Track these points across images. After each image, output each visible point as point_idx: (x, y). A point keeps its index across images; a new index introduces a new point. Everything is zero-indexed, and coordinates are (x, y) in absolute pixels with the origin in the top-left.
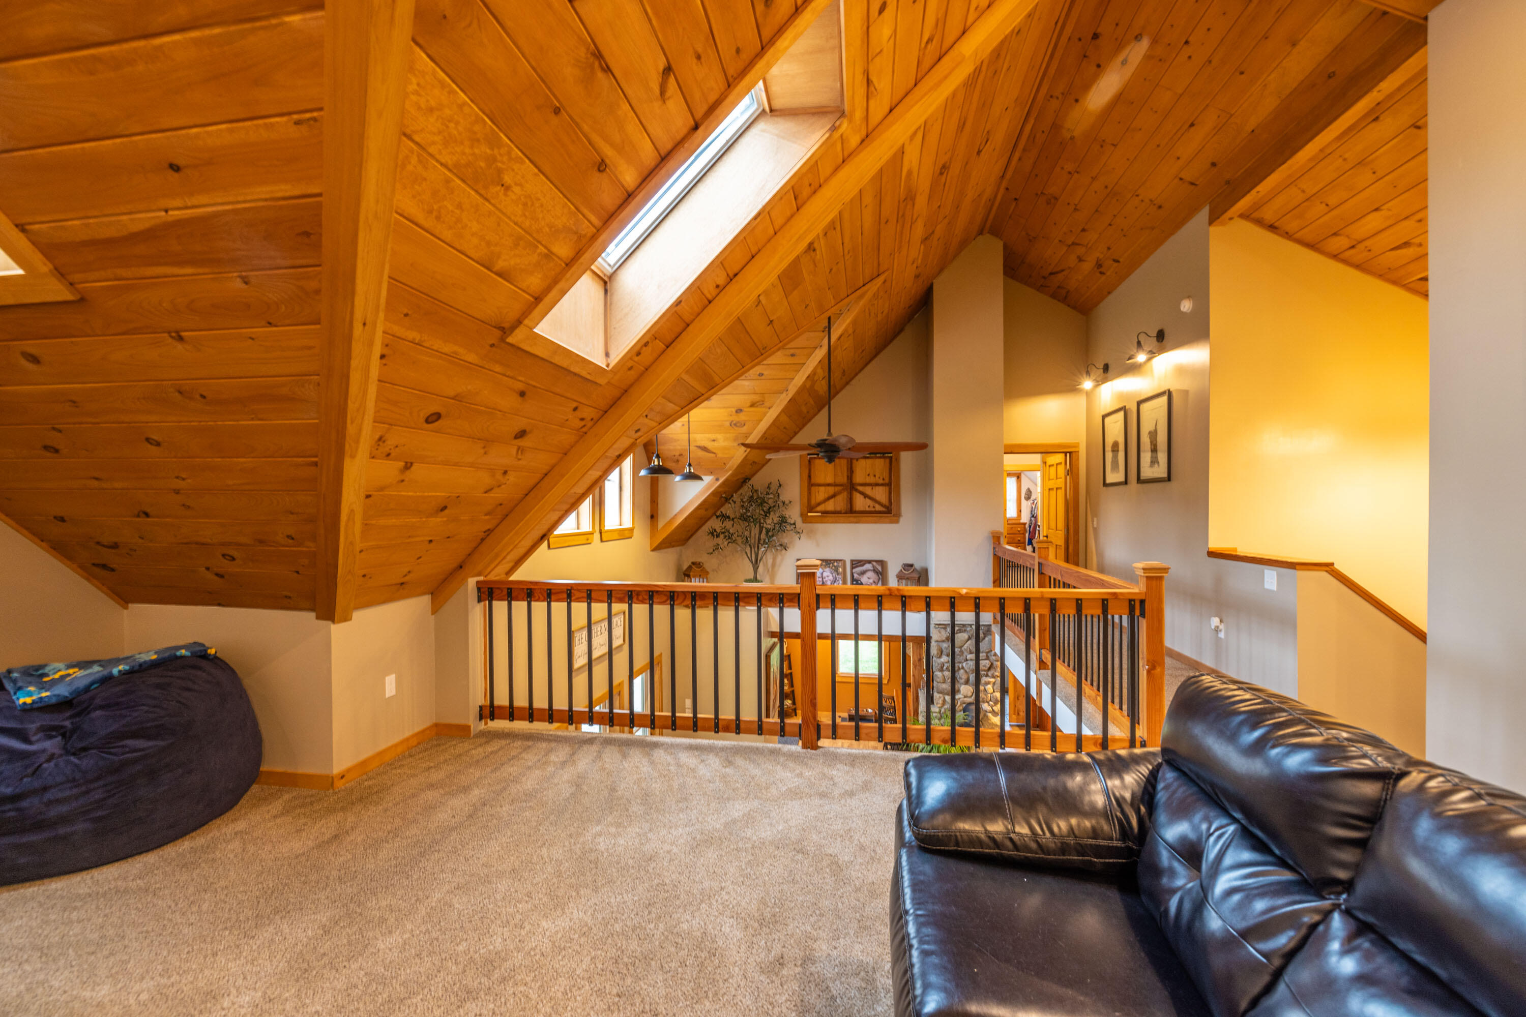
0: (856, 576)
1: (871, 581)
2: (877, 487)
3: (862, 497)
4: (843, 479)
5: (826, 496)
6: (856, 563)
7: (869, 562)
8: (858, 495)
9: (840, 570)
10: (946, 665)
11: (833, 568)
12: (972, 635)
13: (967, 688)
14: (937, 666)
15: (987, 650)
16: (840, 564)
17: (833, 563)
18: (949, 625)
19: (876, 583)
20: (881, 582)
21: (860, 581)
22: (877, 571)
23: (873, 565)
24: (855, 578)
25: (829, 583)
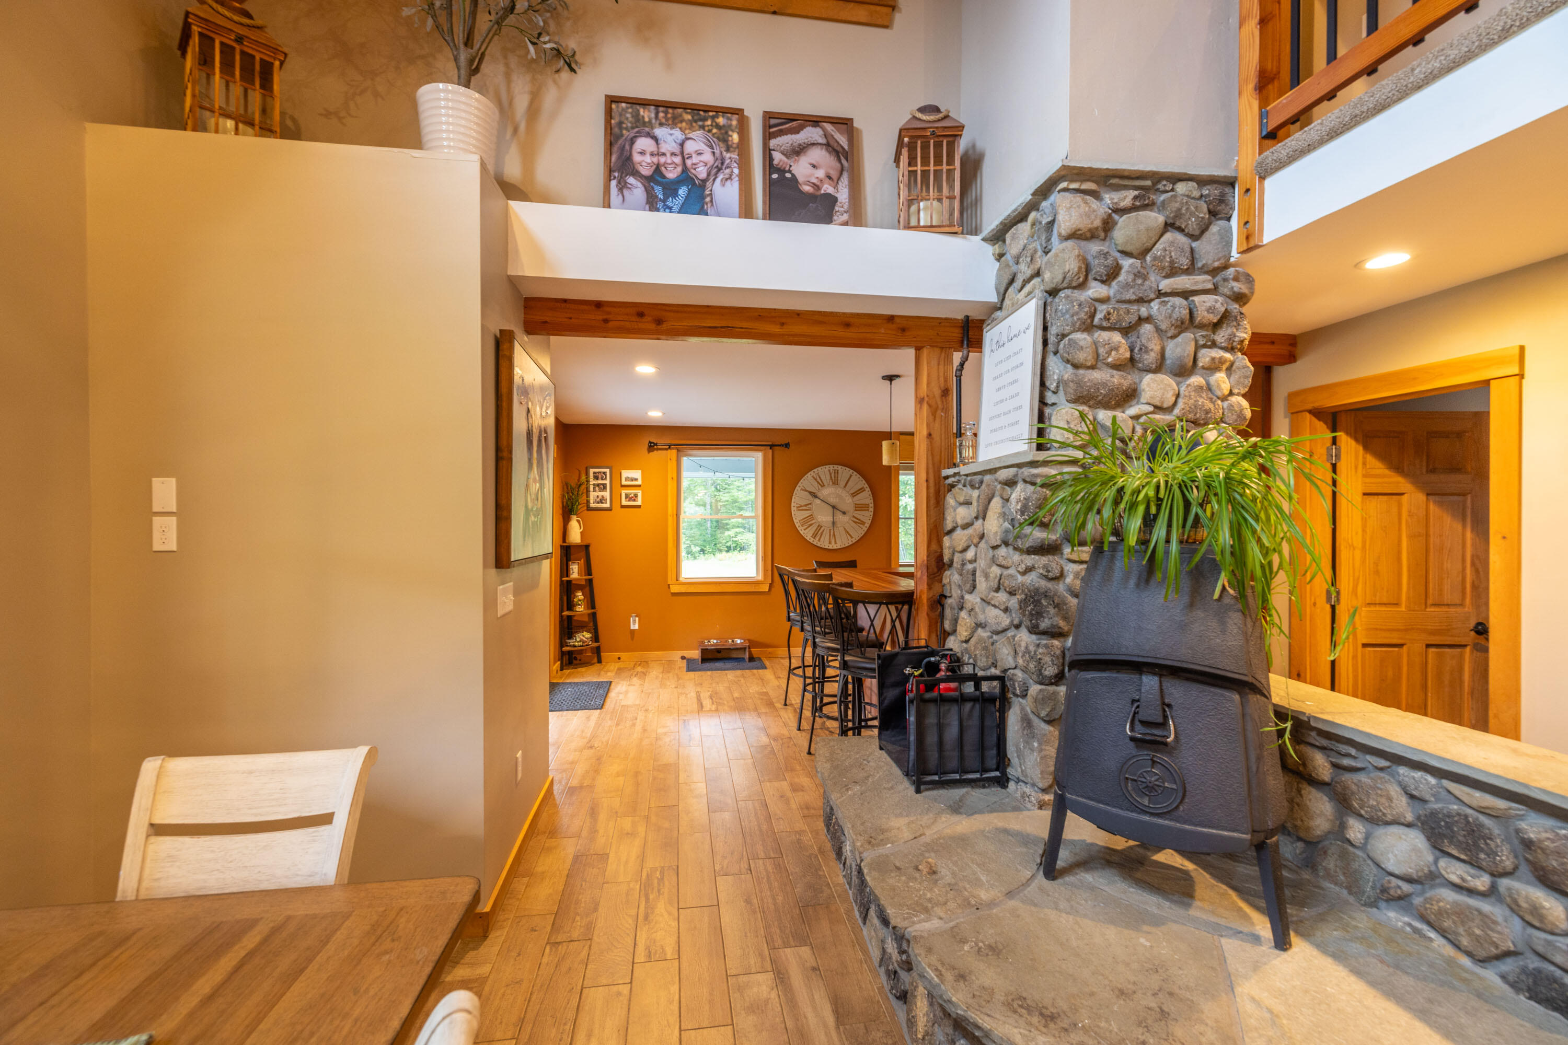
0: (778, 157)
1: (821, 173)
6: (779, 122)
7: (815, 121)
9: (735, 137)
10: (1102, 309)
11: (715, 131)
12: (1178, 214)
13: (1162, 381)
14: (1077, 313)
15: (1216, 264)
16: (734, 123)
17: (713, 118)
18: (1113, 181)
19: (835, 180)
20: (845, 180)
21: (790, 171)
22: (839, 149)
23: (824, 130)
24: (775, 162)
25: (702, 172)
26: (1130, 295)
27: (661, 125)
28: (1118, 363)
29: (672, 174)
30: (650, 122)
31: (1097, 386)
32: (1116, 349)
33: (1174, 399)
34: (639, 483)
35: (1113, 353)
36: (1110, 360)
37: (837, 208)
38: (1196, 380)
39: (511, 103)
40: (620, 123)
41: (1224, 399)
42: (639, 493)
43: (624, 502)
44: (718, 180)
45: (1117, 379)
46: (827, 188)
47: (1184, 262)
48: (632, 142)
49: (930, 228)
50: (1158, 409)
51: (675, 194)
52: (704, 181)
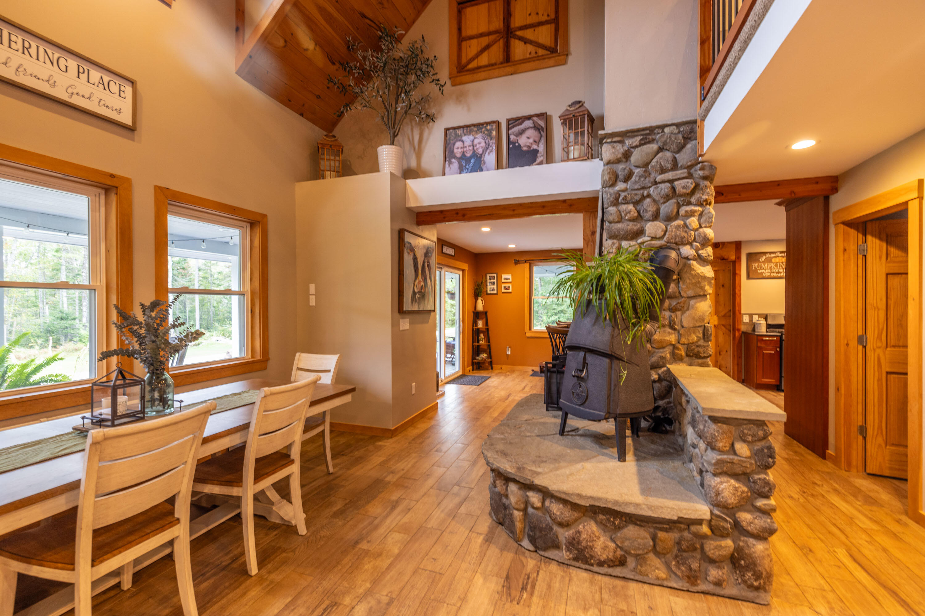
0: (512, 137)
1: (531, 141)
2: (540, 28)
3: (522, 43)
4: (498, 24)
5: (479, 49)
6: (513, 122)
7: (529, 118)
8: (517, 42)
9: (494, 133)
10: (623, 195)
11: (486, 132)
12: (665, 143)
13: (656, 225)
14: (609, 198)
15: (689, 164)
16: (494, 127)
17: (485, 127)
18: (628, 135)
19: (538, 142)
20: (543, 141)
21: (518, 142)
22: (539, 127)
23: (533, 121)
24: (511, 140)
25: (480, 151)
26: (637, 186)
27: (465, 135)
28: (632, 219)
29: (468, 155)
30: (461, 135)
31: (618, 230)
32: (630, 212)
33: (663, 233)
34: (510, 280)
35: (628, 215)
36: (627, 218)
37: (538, 155)
38: (676, 223)
39: (413, 139)
40: (450, 138)
41: (696, 230)
42: (510, 285)
43: (503, 291)
44: (487, 153)
45: (630, 226)
46: (535, 147)
47: (669, 166)
48: (454, 144)
49: (574, 159)
50: (653, 238)
51: (470, 162)
52: (481, 155)
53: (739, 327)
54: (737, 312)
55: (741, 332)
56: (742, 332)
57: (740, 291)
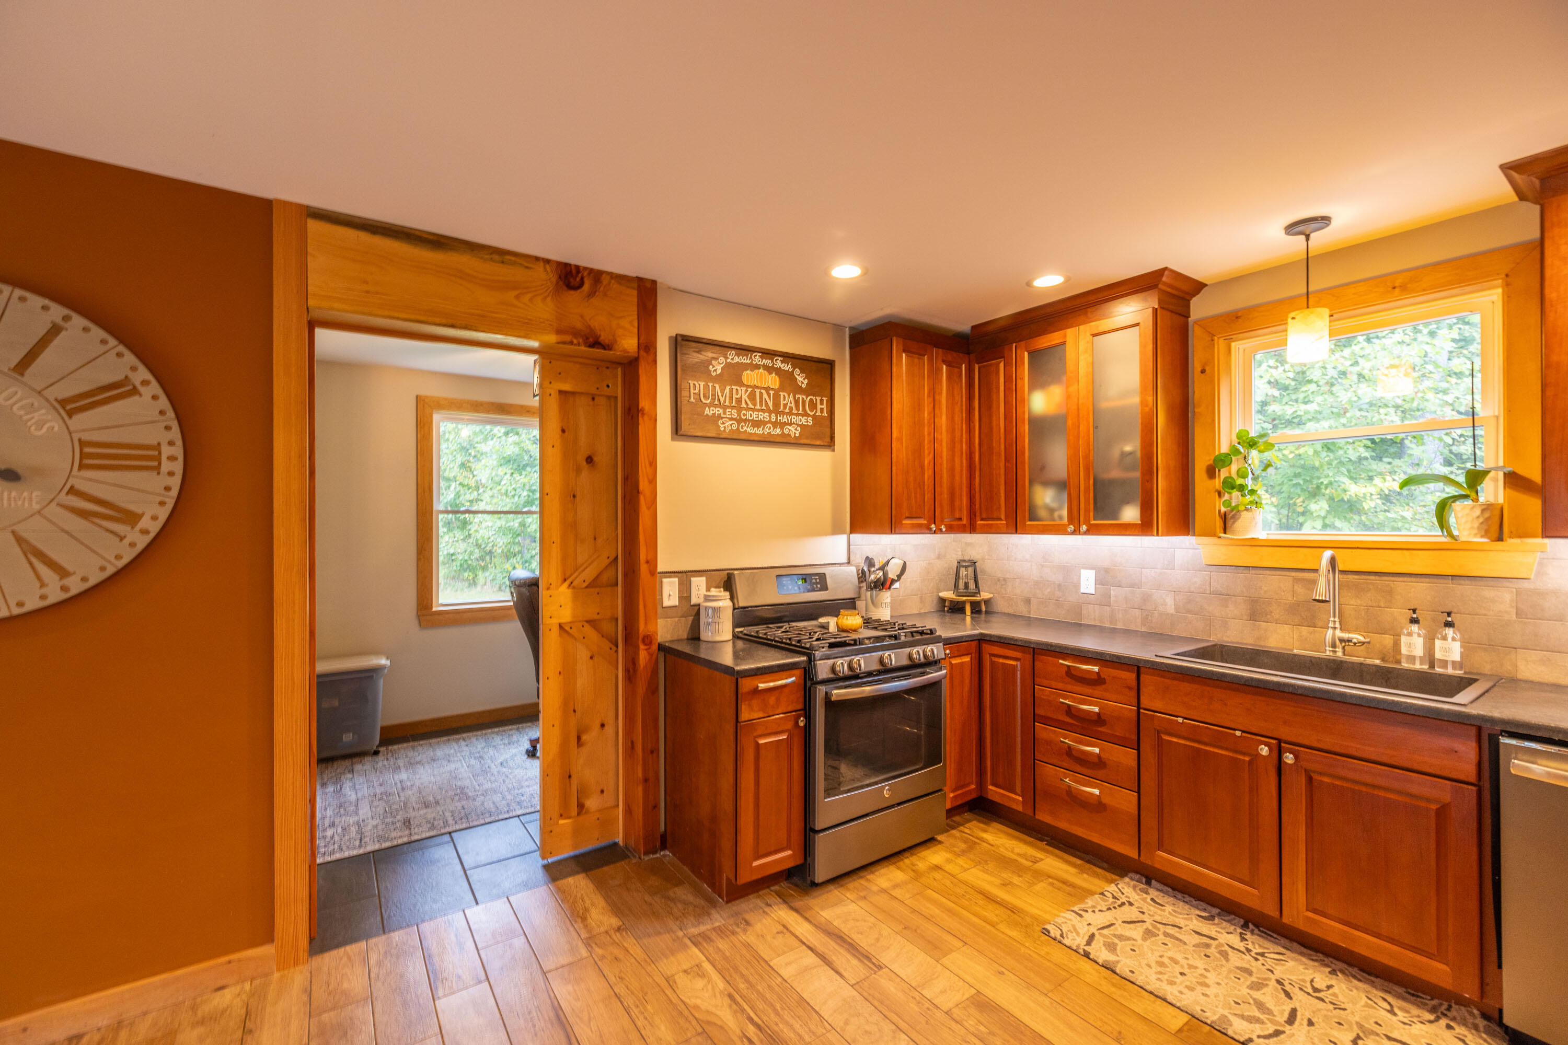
53: (651, 628)
54: (644, 568)
55: (655, 647)
56: (661, 647)
57: (653, 481)
